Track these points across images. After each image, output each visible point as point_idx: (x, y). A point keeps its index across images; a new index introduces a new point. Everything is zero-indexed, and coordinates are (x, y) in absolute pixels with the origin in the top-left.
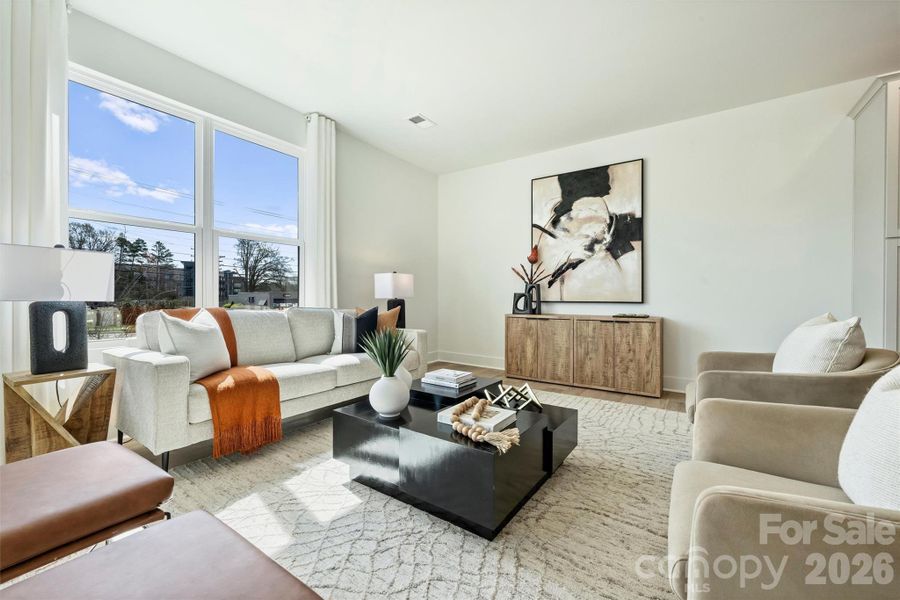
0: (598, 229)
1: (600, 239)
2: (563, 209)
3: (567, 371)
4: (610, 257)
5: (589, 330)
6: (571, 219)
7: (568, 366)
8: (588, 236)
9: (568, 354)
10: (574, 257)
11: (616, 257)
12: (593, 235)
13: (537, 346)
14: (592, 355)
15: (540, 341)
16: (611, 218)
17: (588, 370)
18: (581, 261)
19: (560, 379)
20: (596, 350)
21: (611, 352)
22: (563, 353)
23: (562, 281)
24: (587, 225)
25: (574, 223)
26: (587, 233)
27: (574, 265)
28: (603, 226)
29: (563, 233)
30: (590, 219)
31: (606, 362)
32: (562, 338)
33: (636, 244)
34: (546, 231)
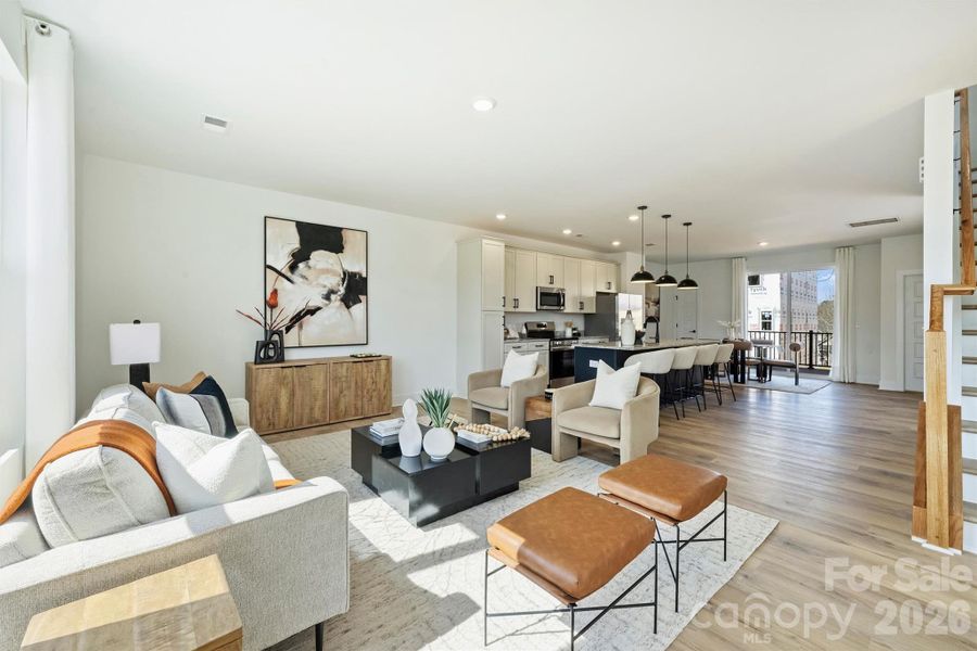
0: (334, 281)
1: (335, 289)
3: (324, 412)
4: (344, 306)
5: (343, 371)
6: (310, 267)
7: (325, 406)
8: (325, 287)
9: (325, 396)
10: (313, 304)
11: (348, 307)
12: (329, 286)
13: (292, 394)
14: (345, 392)
15: (297, 387)
16: (344, 273)
17: (342, 407)
18: (319, 309)
19: (317, 421)
20: (349, 387)
21: (360, 385)
22: (320, 397)
23: (301, 327)
24: (324, 276)
25: (312, 271)
26: (326, 283)
27: (312, 312)
28: (338, 280)
29: (301, 280)
30: (327, 271)
31: (356, 396)
32: (318, 381)
33: (362, 297)
34: (283, 276)
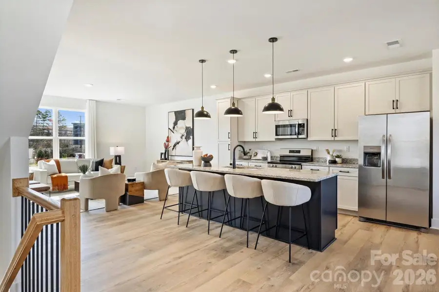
1: (184, 135)
2: (175, 124)
10: (178, 141)
11: (187, 141)
12: (182, 133)
16: (186, 128)
23: (175, 149)
24: (181, 130)
25: (178, 128)
28: (184, 130)
29: (176, 132)
33: (191, 137)
34: (172, 131)
